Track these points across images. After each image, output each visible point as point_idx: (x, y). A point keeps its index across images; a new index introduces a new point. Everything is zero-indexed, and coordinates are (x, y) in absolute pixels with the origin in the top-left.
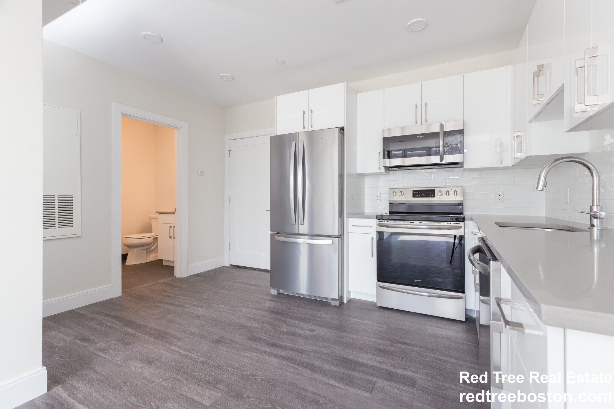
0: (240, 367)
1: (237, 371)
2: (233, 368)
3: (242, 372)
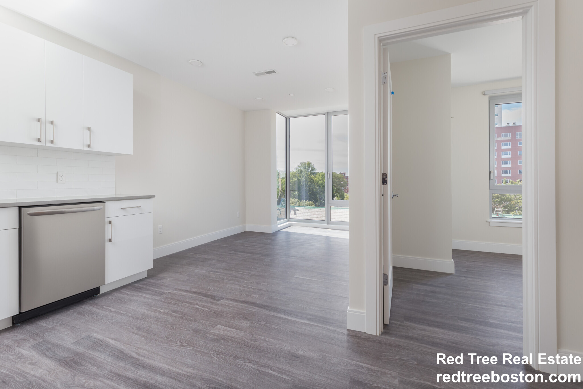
0: (196, 353)
1: (199, 349)
2: (202, 352)
3: (194, 349)
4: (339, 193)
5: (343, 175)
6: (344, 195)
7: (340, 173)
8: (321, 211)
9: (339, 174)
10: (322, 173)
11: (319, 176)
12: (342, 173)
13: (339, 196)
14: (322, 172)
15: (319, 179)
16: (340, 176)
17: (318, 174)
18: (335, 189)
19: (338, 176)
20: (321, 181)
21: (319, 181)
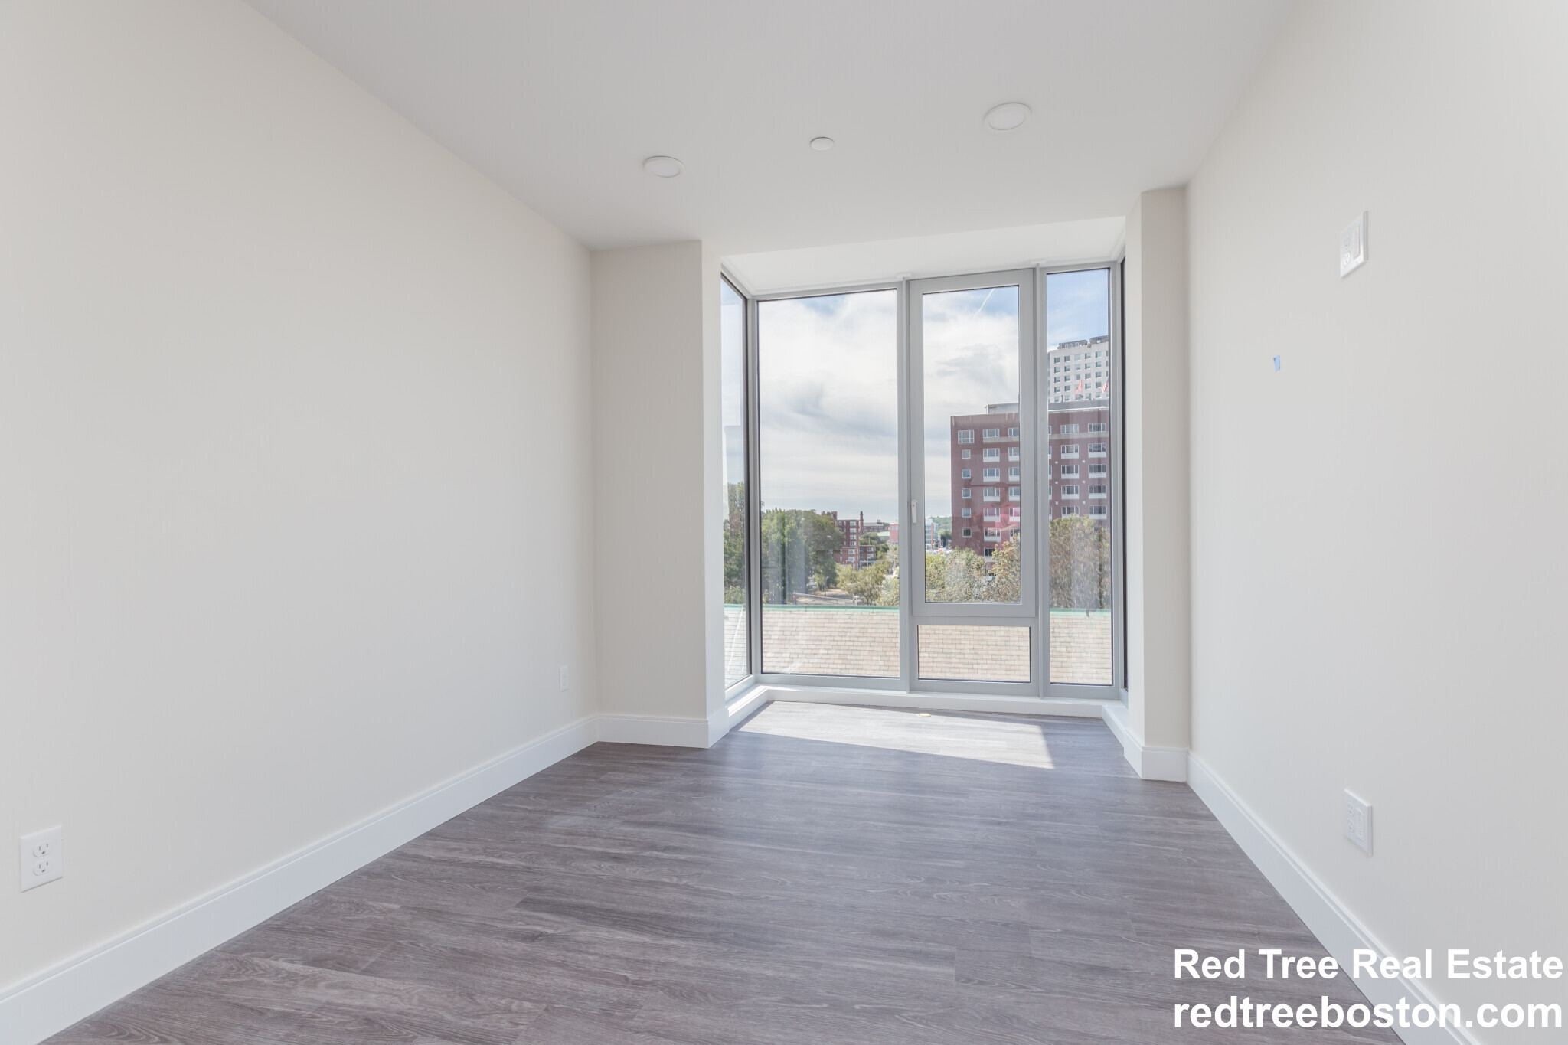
4: (822, 564)
5: (832, 516)
6: (834, 568)
7: (824, 512)
8: (793, 616)
9: (820, 514)
10: (777, 512)
11: (772, 520)
12: (829, 514)
13: (821, 571)
14: (778, 509)
15: (770, 527)
16: (824, 520)
17: (769, 516)
18: (813, 553)
19: (818, 521)
20: (776, 533)
21: (771, 535)
